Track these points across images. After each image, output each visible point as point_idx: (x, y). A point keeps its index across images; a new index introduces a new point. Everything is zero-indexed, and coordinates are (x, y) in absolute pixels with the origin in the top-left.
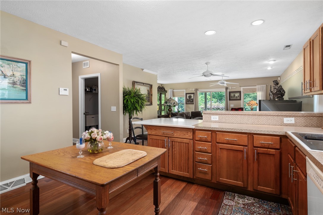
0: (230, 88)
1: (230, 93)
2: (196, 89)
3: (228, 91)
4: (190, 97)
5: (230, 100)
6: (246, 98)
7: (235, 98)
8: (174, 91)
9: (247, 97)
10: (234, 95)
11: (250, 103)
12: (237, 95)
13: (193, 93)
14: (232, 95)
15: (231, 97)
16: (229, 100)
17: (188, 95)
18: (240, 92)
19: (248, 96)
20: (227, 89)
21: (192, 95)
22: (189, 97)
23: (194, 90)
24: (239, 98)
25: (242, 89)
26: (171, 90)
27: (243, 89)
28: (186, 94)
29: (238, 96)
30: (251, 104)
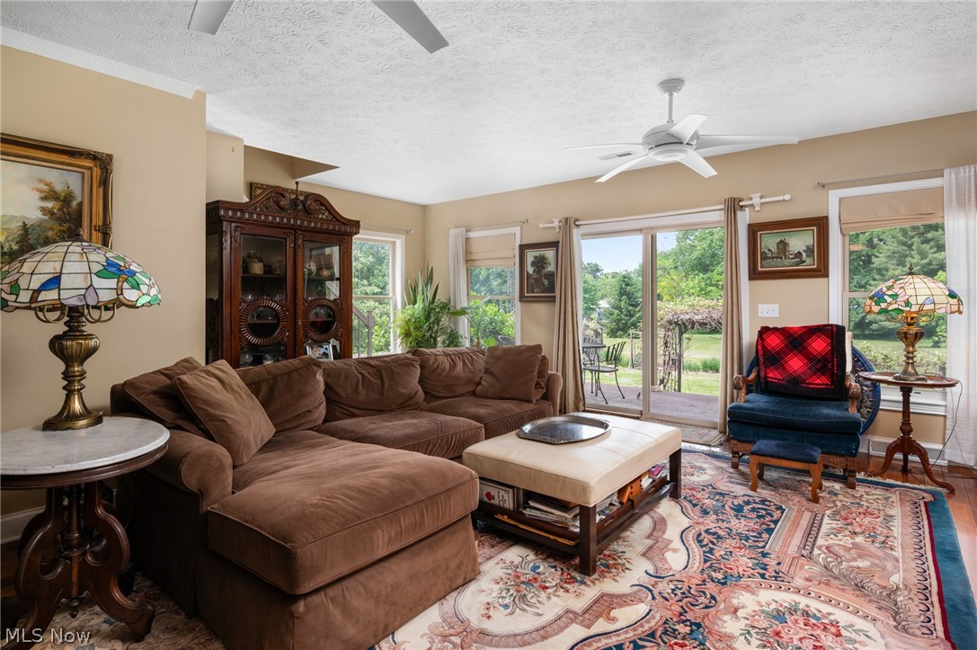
0: (756, 200)
1: (754, 230)
2: (567, 219)
3: (744, 218)
4: (540, 263)
5: (754, 275)
6: (872, 282)
7: (786, 265)
8: (472, 235)
9: (874, 280)
10: (783, 245)
11: (896, 290)
12: (800, 242)
13: (554, 244)
14: (769, 242)
15: (764, 257)
16: (751, 278)
17: (531, 256)
18: (821, 224)
19: (877, 277)
20: (733, 206)
21: (550, 254)
22: (533, 264)
23: (556, 224)
24: (810, 263)
25: (832, 205)
26: (458, 230)
27: (841, 200)
28: (523, 248)
29: (810, 251)
30: (901, 299)
